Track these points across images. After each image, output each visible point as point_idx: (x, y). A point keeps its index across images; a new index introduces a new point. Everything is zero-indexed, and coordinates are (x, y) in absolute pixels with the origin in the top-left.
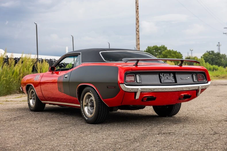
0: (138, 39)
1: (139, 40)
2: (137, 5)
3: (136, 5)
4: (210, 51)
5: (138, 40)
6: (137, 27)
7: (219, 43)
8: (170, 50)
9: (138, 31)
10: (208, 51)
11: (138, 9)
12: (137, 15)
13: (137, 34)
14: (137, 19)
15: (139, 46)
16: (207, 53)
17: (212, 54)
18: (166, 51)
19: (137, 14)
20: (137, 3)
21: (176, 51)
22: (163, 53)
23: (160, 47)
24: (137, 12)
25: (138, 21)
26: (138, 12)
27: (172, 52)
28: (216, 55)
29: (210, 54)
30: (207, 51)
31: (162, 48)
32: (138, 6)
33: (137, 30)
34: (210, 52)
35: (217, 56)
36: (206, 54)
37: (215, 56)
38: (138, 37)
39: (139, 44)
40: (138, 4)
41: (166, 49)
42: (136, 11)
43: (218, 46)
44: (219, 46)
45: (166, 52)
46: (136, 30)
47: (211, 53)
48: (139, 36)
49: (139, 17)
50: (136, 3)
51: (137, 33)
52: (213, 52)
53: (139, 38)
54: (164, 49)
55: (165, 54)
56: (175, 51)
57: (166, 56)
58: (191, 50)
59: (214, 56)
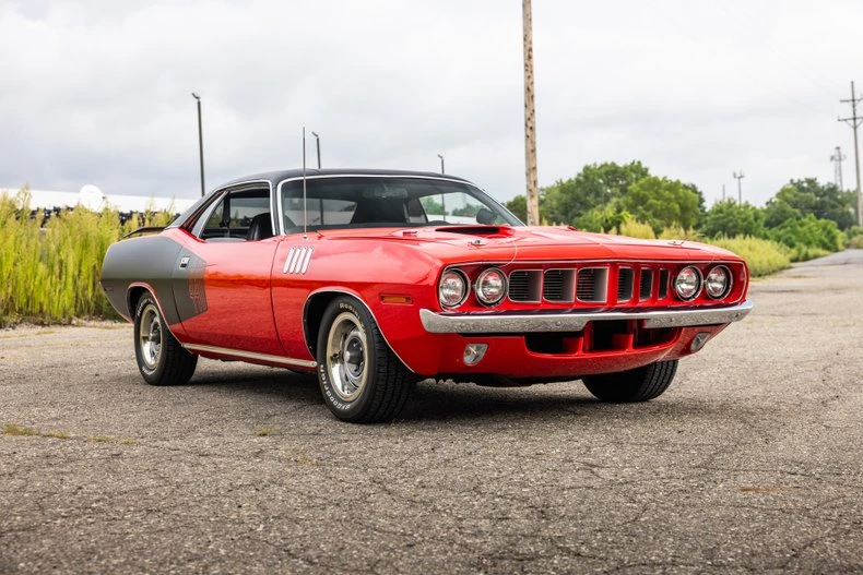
0: (531, 152)
1: (535, 156)
2: (528, 46)
3: (525, 46)
4: (802, 179)
5: (531, 155)
6: (528, 115)
7: (838, 148)
8: (656, 178)
9: (531, 128)
10: (796, 181)
11: (530, 57)
12: (529, 77)
13: (528, 137)
14: (528, 89)
15: (535, 174)
16: (791, 186)
17: (808, 190)
18: (642, 181)
19: (529, 74)
20: (528, 40)
21: (678, 182)
22: (634, 187)
23: (625, 168)
24: (528, 68)
25: (532, 97)
26: (531, 66)
27: (664, 184)
28: (825, 194)
29: (802, 189)
30: (792, 181)
31: (632, 170)
32: (530, 50)
33: (530, 125)
34: (800, 182)
35: (826, 198)
36: (789, 191)
37: (822, 196)
38: (531, 148)
39: (534, 168)
40: (531, 43)
41: (644, 173)
42: (526, 65)
43: (834, 162)
44: (840, 160)
45: (641, 186)
46: (526, 125)
47: (805, 185)
48: (533, 143)
49: (535, 85)
50: (525, 40)
51: (529, 133)
52: (811, 182)
53: (533, 151)
54: (639, 175)
55: (638, 194)
56: (674, 180)
57: (642, 199)
58: (738, 175)
59: (817, 196)
